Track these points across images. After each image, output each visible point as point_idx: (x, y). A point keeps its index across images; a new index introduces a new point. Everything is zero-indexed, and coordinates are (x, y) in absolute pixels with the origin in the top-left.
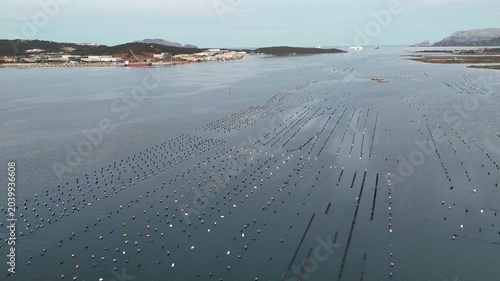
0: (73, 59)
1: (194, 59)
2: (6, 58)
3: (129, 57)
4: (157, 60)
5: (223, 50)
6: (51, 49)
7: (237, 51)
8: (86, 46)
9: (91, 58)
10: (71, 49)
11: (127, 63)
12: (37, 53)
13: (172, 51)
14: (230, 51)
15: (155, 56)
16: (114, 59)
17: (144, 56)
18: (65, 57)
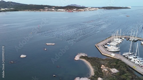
0: (55, 10)
1: (83, 10)
2: (41, 10)
3: (68, 9)
4: (74, 10)
5: (92, 8)
6: (50, 7)
7: (96, 8)
8: (57, 7)
9: (59, 10)
10: (54, 7)
11: (67, 11)
12: (47, 8)
13: (78, 8)
14: (94, 8)
15: (74, 9)
16: (64, 10)
17: (71, 9)
18: (53, 9)
